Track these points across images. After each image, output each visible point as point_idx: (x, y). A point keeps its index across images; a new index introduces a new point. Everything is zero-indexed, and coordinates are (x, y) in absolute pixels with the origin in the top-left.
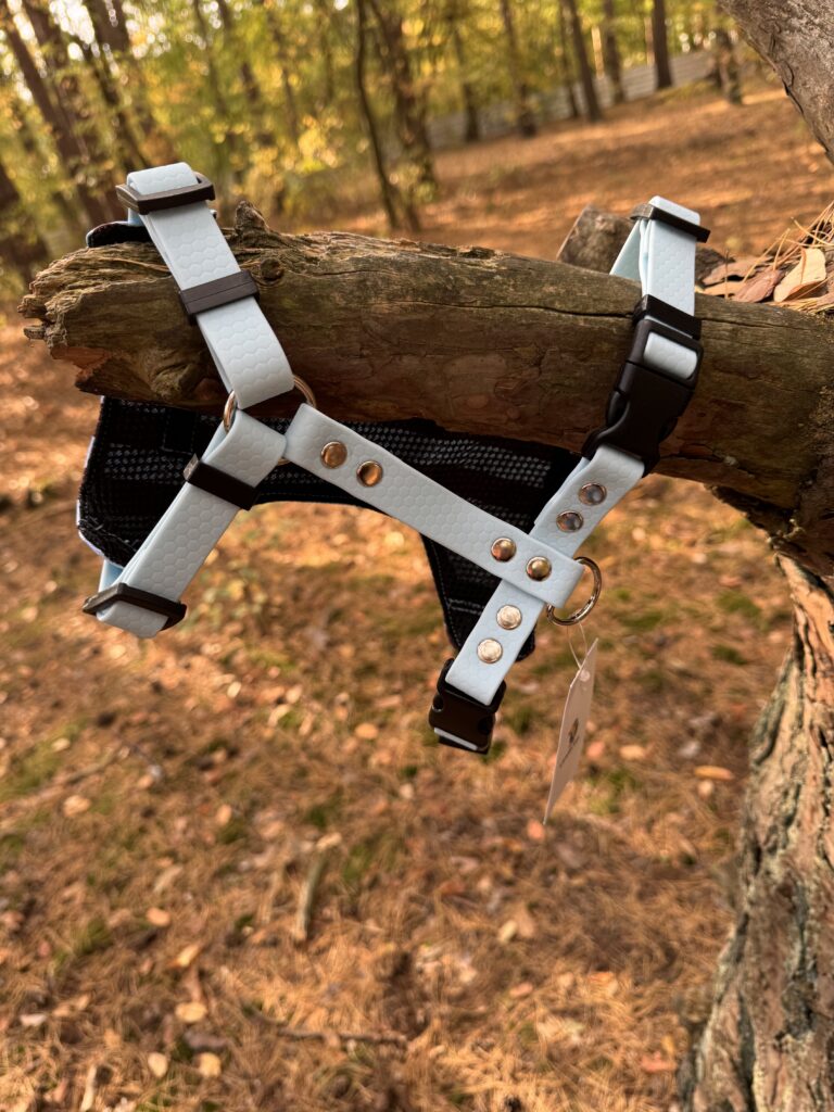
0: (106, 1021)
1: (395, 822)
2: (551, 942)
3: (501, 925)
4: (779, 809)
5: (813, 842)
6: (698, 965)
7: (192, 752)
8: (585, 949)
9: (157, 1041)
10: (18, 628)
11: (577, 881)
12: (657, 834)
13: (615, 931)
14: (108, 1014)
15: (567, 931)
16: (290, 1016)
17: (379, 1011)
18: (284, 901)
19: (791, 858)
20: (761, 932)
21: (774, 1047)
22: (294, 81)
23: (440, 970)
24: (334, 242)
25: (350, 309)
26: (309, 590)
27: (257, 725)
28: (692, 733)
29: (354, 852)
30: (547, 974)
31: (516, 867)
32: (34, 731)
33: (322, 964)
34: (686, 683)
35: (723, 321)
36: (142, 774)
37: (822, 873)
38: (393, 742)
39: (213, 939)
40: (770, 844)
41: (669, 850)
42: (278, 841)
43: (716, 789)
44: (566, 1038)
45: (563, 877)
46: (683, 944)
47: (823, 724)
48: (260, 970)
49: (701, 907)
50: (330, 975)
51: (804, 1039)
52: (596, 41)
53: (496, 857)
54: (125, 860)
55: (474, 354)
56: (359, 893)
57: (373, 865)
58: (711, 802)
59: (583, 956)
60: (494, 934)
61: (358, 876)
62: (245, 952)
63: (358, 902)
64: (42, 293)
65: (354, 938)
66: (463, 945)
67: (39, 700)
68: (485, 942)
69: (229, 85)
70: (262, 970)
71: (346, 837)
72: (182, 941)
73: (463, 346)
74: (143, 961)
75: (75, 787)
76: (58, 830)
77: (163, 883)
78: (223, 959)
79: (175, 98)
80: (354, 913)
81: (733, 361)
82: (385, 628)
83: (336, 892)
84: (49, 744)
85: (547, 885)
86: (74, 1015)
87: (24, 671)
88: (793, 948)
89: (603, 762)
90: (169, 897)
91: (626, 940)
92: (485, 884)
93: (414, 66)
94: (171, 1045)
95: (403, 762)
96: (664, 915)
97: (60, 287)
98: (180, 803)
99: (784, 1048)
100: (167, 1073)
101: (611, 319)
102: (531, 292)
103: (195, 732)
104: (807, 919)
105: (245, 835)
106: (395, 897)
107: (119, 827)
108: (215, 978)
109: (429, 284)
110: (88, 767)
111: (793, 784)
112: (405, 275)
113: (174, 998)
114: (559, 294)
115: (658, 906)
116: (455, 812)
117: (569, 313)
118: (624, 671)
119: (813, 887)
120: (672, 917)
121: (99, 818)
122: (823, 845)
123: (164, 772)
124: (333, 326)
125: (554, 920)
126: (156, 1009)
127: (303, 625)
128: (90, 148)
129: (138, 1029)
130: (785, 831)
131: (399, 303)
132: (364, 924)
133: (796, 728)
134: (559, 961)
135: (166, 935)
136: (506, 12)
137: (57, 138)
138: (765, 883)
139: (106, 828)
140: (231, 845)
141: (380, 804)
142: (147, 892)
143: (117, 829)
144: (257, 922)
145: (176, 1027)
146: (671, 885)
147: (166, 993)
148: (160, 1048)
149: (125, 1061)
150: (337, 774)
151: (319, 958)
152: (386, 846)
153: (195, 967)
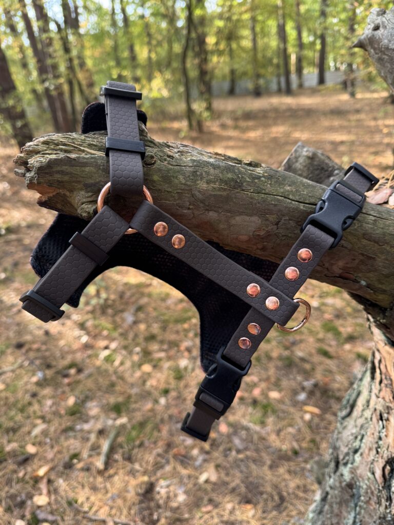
1: (155, 415)
2: (224, 485)
3: (201, 474)
4: (352, 445)
5: (368, 464)
6: (295, 505)
7: (60, 367)
8: (241, 491)
9: (22, 514)
11: (241, 456)
12: (282, 437)
13: (256, 483)
15: (233, 481)
16: (91, 508)
17: (136, 511)
18: (95, 448)
19: (355, 470)
20: (334, 503)
22: (153, 56)
23: (168, 493)
24: (181, 148)
25: (187, 185)
26: (128, 294)
27: (94, 358)
28: (303, 389)
29: (133, 428)
30: (221, 502)
31: (212, 445)
33: (110, 483)
34: (303, 364)
35: (370, 215)
36: (34, 375)
37: (370, 481)
38: (159, 375)
39: (57, 463)
40: (345, 461)
41: (287, 446)
42: (96, 418)
43: (312, 419)
45: (234, 453)
46: (289, 494)
47: (383, 410)
48: (79, 483)
49: (299, 476)
50: (113, 489)
52: (293, 58)
54: (19, 417)
55: (246, 215)
56: (133, 449)
57: (142, 435)
58: (309, 425)
59: (239, 494)
60: (197, 478)
61: (133, 440)
62: (73, 472)
63: (132, 453)
64: (27, 154)
65: (128, 472)
66: (181, 482)
68: (192, 481)
70: (80, 483)
71: (130, 420)
72: (41, 463)
73: (241, 211)
74: (21, 471)
77: (36, 431)
78: (60, 474)
79: (97, 54)
80: (129, 459)
81: (373, 235)
82: (162, 318)
83: (122, 447)
85: (226, 456)
88: (350, 515)
89: (260, 398)
90: (38, 439)
91: (261, 489)
92: (195, 452)
93: (209, 57)
94: (28, 516)
95: (162, 386)
96: (281, 478)
97: (37, 152)
98: (50, 392)
102: (278, 189)
103: (63, 358)
104: (359, 501)
105: (80, 413)
106: (150, 453)
108: (56, 484)
109: (228, 178)
110: (7, 368)
111: (360, 433)
112: (217, 171)
113: (34, 492)
114: (292, 191)
115: (279, 473)
117: (296, 201)
118: (275, 354)
119: (365, 487)
120: (284, 480)
121: (9, 394)
122: (373, 468)
123: (45, 375)
124: (178, 193)
125: (227, 474)
126: (24, 497)
127: (122, 311)
128: (53, 71)
129: (13, 506)
130: (353, 456)
131: (212, 185)
132: (133, 465)
133: (365, 406)
134: (227, 496)
135: (34, 458)
136: (254, 41)
137: (39, 65)
138: (340, 479)
139: (12, 400)
140: (73, 417)
141: (149, 405)
142: (27, 436)
143: (17, 401)
144: (81, 457)
145: (32, 507)
146: (286, 463)
147: (30, 489)
148: (22, 517)
149: (4, 522)
150: (130, 388)
151: (109, 480)
152: (149, 427)
153: (46, 477)
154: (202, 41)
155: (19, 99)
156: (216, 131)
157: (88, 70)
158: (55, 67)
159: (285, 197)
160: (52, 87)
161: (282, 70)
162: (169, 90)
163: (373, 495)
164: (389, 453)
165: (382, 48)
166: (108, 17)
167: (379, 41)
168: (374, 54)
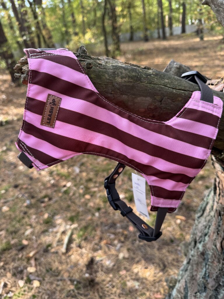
0: (8, 270)
1: (93, 222)
2: (132, 259)
3: (120, 253)
4: (203, 231)
5: (212, 241)
6: (172, 269)
7: (39, 197)
9: (21, 277)
11: (142, 244)
12: (164, 233)
13: (150, 258)
14: (8, 268)
15: (138, 257)
16: (59, 273)
18: (60, 241)
19: (205, 245)
20: (194, 264)
21: (194, 296)
22: (85, 19)
23: (102, 264)
24: (106, 60)
25: (110, 80)
27: (58, 192)
29: (81, 229)
30: (131, 268)
31: (125, 238)
36: (24, 202)
37: (214, 250)
38: (95, 200)
39: (40, 250)
40: (200, 241)
41: (167, 237)
42: (60, 225)
44: (134, 286)
45: (137, 242)
46: (168, 263)
47: (220, 210)
50: (71, 263)
51: (203, 295)
52: (167, 18)
53: (120, 235)
54: (18, 225)
55: (143, 96)
56: (81, 241)
57: (86, 234)
58: (179, 225)
59: (141, 264)
60: (118, 256)
61: (82, 236)
62: (48, 254)
63: (81, 244)
64: (22, 64)
65: (79, 254)
69: (67, 18)
70: (53, 260)
71: (79, 225)
72: (31, 249)
73: (140, 94)
74: (20, 254)
75: (6, 204)
77: (28, 232)
78: (42, 256)
79: (53, 20)
80: (80, 246)
82: (95, 169)
83: (75, 240)
85: (133, 244)
88: (203, 270)
90: (29, 237)
91: (154, 261)
92: (116, 242)
93: (118, 19)
94: (25, 278)
95: (96, 207)
96: (164, 255)
97: (27, 63)
98: (34, 211)
99: (197, 296)
100: (23, 286)
101: (183, 91)
102: (161, 81)
103: (40, 192)
104: (208, 262)
105: (51, 222)
106: (91, 243)
108: (39, 261)
109: (133, 75)
110: (10, 199)
111: (208, 225)
112: (127, 72)
113: (27, 265)
114: (169, 82)
115: (163, 252)
116: (110, 221)
117: (171, 88)
119: (211, 254)
120: (166, 256)
121: (11, 213)
122: (215, 243)
123: (31, 202)
124: (105, 84)
125: (134, 254)
126: (22, 268)
127: (73, 166)
128: (28, 30)
129: (16, 273)
130: (204, 237)
131: (124, 80)
132: (82, 250)
133: (211, 210)
134: (134, 265)
135: (27, 247)
136: (144, 8)
137: (20, 26)
138: (197, 251)
139: (13, 216)
140: (47, 224)
141: (89, 217)
142: (22, 235)
143: (16, 217)
144: (52, 246)
145: (27, 273)
146: (167, 247)
147: (25, 264)
148: (22, 279)
149: (12, 281)
150: (78, 208)
151: (68, 258)
152: (90, 229)
153: (34, 257)
154: (113, 10)
155: (9, 48)
157: (48, 29)
158: (29, 27)
159: (165, 86)
160: (28, 39)
162: (95, 39)
163: (216, 258)
165: (219, 4)
168: (214, 8)
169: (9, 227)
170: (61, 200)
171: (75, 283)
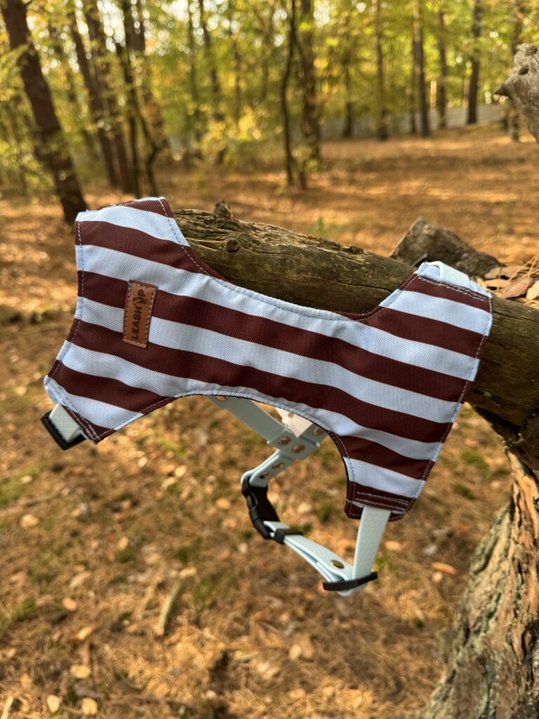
0: (24, 668)
1: (232, 566)
2: (323, 663)
3: (292, 646)
4: (485, 607)
5: (504, 632)
6: (416, 695)
7: (109, 498)
8: (344, 672)
9: (56, 687)
10: (12, 398)
11: (345, 626)
12: (401, 603)
13: (365, 663)
14: (27, 663)
15: (334, 658)
16: (145, 686)
18: (152, 606)
19: (489, 640)
20: (462, 684)
22: (243, 84)
24: (270, 231)
25: (274, 275)
26: (201, 404)
27: (154, 488)
28: (433, 539)
29: (203, 582)
30: (317, 685)
31: (307, 610)
32: (11, 468)
33: (171, 653)
34: (434, 506)
35: (495, 312)
36: (75, 507)
37: (507, 653)
38: (239, 513)
39: (103, 624)
40: (476, 628)
41: (408, 614)
42: (155, 567)
43: (444, 579)
45: (336, 621)
46: (409, 679)
47: (521, 560)
48: (130, 651)
49: (424, 656)
50: (175, 661)
52: (433, 88)
53: (295, 600)
54: (55, 562)
56: (202, 610)
57: (214, 593)
58: (439, 587)
59: (342, 676)
60: (287, 652)
61: (204, 598)
62: (122, 637)
63: (201, 616)
65: (194, 640)
67: (17, 448)
69: (201, 80)
71: (199, 571)
72: (82, 623)
74: (55, 632)
75: (30, 509)
76: (15, 536)
77: (77, 581)
78: (106, 639)
79: (168, 83)
80: (198, 623)
81: (497, 337)
82: (245, 437)
83: (187, 607)
84: (18, 478)
85: (325, 625)
86: (4, 660)
87: (11, 427)
88: (482, 699)
90: (79, 592)
91: (372, 671)
92: (285, 618)
93: (318, 87)
94: (64, 691)
95: (243, 528)
96: (398, 658)
98: (96, 530)
100: (58, 710)
102: (382, 280)
103: (114, 486)
104: (494, 681)
105: (134, 559)
106: (225, 616)
107: (55, 540)
108: (100, 652)
109: (323, 267)
110: (41, 497)
111: (496, 592)
112: (310, 259)
113: (71, 660)
115: (396, 651)
116: (272, 567)
119: (500, 662)
120: (404, 660)
121: (42, 532)
122: (510, 636)
123: (89, 508)
124: (263, 283)
125: (326, 649)
126: (58, 666)
127: (193, 427)
128: (110, 107)
129: (44, 677)
130: (487, 621)
131: (303, 275)
132: (202, 631)
133: (503, 556)
134: (325, 678)
135: (73, 616)
136: (380, 63)
137: (92, 99)
138: (470, 652)
139: (46, 539)
140: (124, 564)
141: (225, 553)
142: (65, 586)
143: (53, 541)
144: (133, 618)
145: (69, 679)
146: (406, 638)
147: (66, 656)
148: (56, 692)
149: (32, 697)
150: (200, 529)
151: (169, 649)
152: (225, 581)
153: (88, 642)
154: (308, 66)
155: (64, 145)
156: (324, 187)
157: (154, 105)
158: (112, 101)
160: (108, 128)
161: (417, 105)
162: (263, 131)
163: (511, 673)
164: (530, 616)
165: (530, 97)
166: (184, 34)
167: (527, 88)
168: (521, 104)
169: (34, 564)
170: (161, 508)
171: (182, 711)
